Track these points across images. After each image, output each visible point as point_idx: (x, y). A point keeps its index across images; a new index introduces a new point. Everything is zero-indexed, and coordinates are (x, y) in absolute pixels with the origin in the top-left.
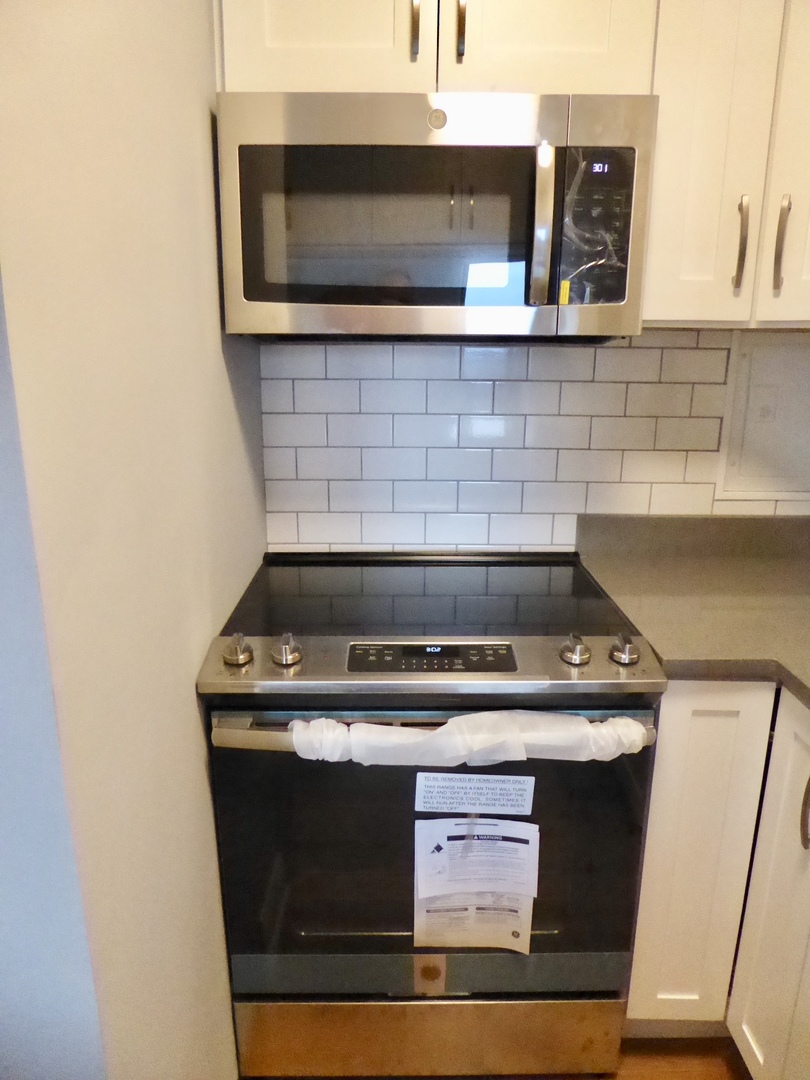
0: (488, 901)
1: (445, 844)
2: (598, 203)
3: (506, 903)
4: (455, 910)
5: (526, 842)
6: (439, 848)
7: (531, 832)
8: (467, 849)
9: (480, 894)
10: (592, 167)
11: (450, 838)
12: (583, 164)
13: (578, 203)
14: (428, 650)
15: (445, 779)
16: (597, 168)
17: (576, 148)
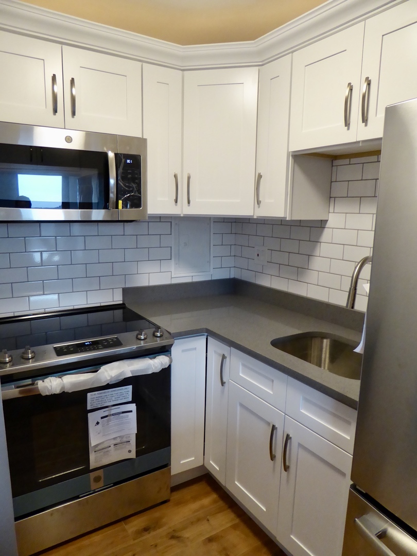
0: (118, 441)
1: (100, 421)
2: (130, 173)
3: (125, 439)
4: (106, 448)
5: (131, 411)
6: (98, 423)
7: (133, 407)
8: (108, 421)
9: (114, 439)
10: (127, 161)
11: (102, 418)
12: (123, 160)
13: (123, 173)
14: (86, 344)
15: (98, 394)
16: (128, 161)
17: (121, 154)
